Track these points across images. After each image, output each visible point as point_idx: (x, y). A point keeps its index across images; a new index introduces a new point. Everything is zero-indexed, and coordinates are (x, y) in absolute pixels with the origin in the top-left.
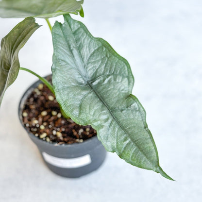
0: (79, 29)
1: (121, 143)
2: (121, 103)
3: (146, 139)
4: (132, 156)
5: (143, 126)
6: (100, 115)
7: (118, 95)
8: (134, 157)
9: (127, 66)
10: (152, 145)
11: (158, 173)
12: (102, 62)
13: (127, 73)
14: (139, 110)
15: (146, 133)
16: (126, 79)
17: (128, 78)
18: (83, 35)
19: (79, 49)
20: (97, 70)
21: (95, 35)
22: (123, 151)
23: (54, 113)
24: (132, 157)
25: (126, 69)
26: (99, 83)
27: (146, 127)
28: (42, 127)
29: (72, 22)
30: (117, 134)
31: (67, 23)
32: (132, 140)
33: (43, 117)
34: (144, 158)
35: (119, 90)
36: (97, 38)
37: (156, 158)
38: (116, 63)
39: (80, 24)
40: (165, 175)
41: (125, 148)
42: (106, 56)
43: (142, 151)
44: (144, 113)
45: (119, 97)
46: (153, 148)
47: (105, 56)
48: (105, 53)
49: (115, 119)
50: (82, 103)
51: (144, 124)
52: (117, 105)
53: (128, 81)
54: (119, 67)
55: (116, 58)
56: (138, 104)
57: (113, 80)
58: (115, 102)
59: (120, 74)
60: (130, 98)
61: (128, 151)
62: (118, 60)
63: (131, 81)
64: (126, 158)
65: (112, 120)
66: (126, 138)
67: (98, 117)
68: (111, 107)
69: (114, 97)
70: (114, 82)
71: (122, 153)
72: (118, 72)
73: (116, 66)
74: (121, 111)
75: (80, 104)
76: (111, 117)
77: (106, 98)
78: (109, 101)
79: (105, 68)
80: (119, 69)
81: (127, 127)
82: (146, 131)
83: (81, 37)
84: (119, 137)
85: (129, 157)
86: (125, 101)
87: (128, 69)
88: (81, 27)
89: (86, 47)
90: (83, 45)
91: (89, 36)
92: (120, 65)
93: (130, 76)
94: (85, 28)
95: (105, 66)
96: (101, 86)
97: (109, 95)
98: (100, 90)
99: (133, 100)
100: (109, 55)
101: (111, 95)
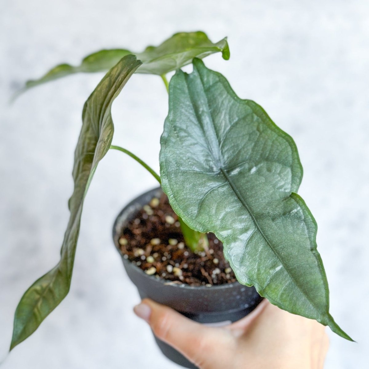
0: (217, 82)
1: (265, 271)
2: (274, 206)
3: (312, 268)
4: (282, 294)
5: (309, 247)
6: (234, 221)
7: (272, 194)
8: (285, 296)
9: (292, 148)
10: (319, 276)
11: (325, 325)
12: (249, 140)
13: (290, 159)
14: (305, 220)
15: (313, 259)
16: (289, 170)
17: (292, 167)
18: (221, 94)
19: (214, 115)
20: (240, 151)
21: (242, 95)
22: (268, 285)
23: (173, 242)
24: (281, 296)
25: (290, 153)
26: (240, 173)
27: (314, 248)
28: (150, 260)
29: (205, 71)
30: (261, 255)
31: (196, 74)
32: (287, 267)
33: (154, 246)
34: (304, 298)
35: (274, 186)
36: (245, 100)
37: (324, 300)
38: (273, 142)
39: (219, 77)
40: (337, 330)
41: (271, 280)
42: (258, 129)
43: (301, 286)
44: (314, 226)
45: (272, 198)
46: (322, 282)
47: (255, 129)
48: (256, 124)
49: (261, 231)
50: (205, 199)
51: (311, 243)
52: (267, 209)
53: (292, 173)
54: (277, 149)
55: (273, 132)
56: (303, 210)
57: (265, 170)
58: (264, 204)
59: (279, 161)
60: (290, 199)
61: (277, 286)
62: (276, 136)
63: (297, 174)
64: (271, 296)
65: (255, 233)
66: (275, 263)
67: (229, 223)
68: (255, 212)
69: (263, 196)
70: (268, 173)
71: (266, 287)
72: (276, 157)
73: (272, 146)
74: (273, 220)
75: (202, 200)
76: (254, 227)
77: (250, 197)
78: (253, 202)
79: (253, 150)
80: (278, 152)
81: (280, 246)
82: (313, 255)
83: (219, 97)
84: (263, 260)
85: (277, 296)
86: (282, 204)
87: (292, 153)
88: (220, 81)
89: (225, 113)
90: (220, 110)
91: (231, 96)
92: (280, 145)
93: (295, 165)
94: (226, 83)
95: (255, 146)
96: (244, 177)
97: (255, 193)
98: (240, 184)
99: (295, 203)
100: (263, 128)
101: (259, 193)
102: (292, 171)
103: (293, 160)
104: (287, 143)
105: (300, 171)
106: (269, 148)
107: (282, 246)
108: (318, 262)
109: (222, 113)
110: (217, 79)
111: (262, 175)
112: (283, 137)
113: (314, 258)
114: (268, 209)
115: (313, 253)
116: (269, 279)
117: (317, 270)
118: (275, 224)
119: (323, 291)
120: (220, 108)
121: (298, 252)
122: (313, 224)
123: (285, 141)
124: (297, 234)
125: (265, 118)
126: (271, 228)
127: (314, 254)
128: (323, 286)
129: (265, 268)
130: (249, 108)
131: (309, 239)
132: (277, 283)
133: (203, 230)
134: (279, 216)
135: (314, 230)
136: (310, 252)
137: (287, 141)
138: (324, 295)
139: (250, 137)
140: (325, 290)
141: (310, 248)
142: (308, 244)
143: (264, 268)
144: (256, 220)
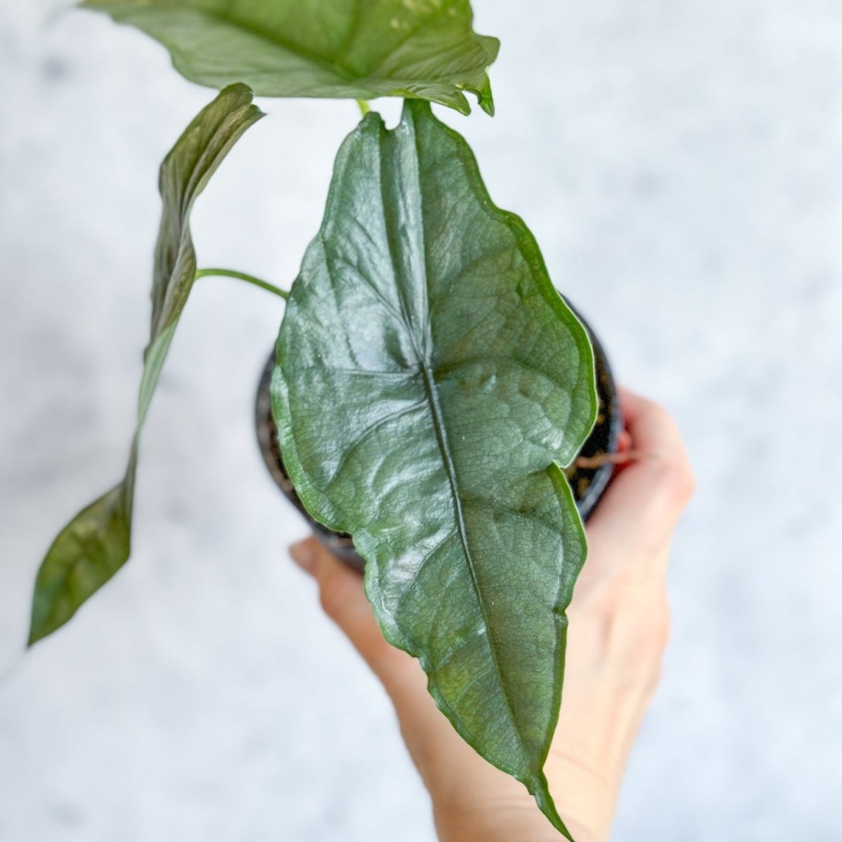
0: (451, 156)
1: (447, 634)
2: (507, 484)
3: (540, 656)
4: (466, 695)
5: (553, 599)
6: (409, 507)
7: (515, 450)
8: (468, 703)
9: (581, 354)
10: (551, 679)
12: (496, 309)
13: (574, 375)
14: (563, 533)
15: (550, 633)
16: (566, 399)
17: (574, 395)
18: (454, 188)
21: (502, 198)
22: (446, 665)
24: (462, 701)
25: (576, 363)
27: (560, 610)
29: (430, 125)
30: (447, 595)
31: (408, 128)
34: (505, 717)
35: (525, 432)
36: (505, 213)
37: (542, 736)
38: (545, 329)
39: (458, 143)
40: (548, 807)
41: (454, 658)
42: (519, 290)
43: (507, 689)
44: (579, 550)
45: (511, 461)
46: (550, 694)
47: (513, 286)
48: (517, 276)
50: (360, 443)
51: (561, 590)
52: (491, 488)
53: (572, 408)
54: (550, 347)
55: (547, 307)
56: (564, 510)
57: (515, 387)
58: (490, 473)
59: (549, 374)
60: (544, 479)
61: (459, 674)
62: (553, 316)
63: (583, 412)
64: (444, 694)
65: (449, 540)
66: (472, 622)
67: (398, 509)
68: (465, 489)
69: (494, 454)
70: (519, 396)
71: (440, 669)
72: (543, 365)
73: (541, 337)
74: (498, 517)
75: (354, 445)
76: (452, 525)
77: (465, 448)
78: (469, 462)
79: (500, 334)
80: (551, 353)
81: (493, 585)
82: (553, 621)
83: (449, 195)
84: (448, 610)
85: (456, 698)
86: (526, 484)
87: (580, 364)
88: (458, 154)
89: (456, 236)
90: (445, 226)
91: (478, 198)
92: (559, 339)
93: (583, 392)
94: (471, 162)
95: (506, 326)
96: (467, 396)
97: (478, 442)
98: (454, 411)
99: (551, 489)
100: (529, 290)
101: (487, 443)
102: (574, 403)
103: (579, 379)
104: (573, 338)
105: (589, 408)
106: (533, 339)
107: (497, 585)
108: (557, 644)
109: (447, 235)
110: (453, 148)
111: (507, 400)
112: (567, 324)
113: (554, 631)
114: (494, 488)
115: (555, 619)
116: (451, 653)
117: (549, 662)
118: (499, 529)
119: (546, 715)
120: (447, 222)
121: (525, 609)
122: (579, 545)
123: (569, 332)
124: (539, 563)
125: (537, 268)
126: (487, 537)
127: (557, 621)
128: (550, 704)
129: (449, 628)
130: (511, 234)
131: (562, 580)
132: (463, 668)
133: (333, 520)
134: (512, 510)
135: (579, 560)
136: (551, 615)
137: (574, 334)
138: (545, 725)
139: (498, 304)
140: (550, 715)
141: (553, 605)
142: (553, 593)
143: (446, 628)
144: (462, 507)
